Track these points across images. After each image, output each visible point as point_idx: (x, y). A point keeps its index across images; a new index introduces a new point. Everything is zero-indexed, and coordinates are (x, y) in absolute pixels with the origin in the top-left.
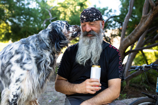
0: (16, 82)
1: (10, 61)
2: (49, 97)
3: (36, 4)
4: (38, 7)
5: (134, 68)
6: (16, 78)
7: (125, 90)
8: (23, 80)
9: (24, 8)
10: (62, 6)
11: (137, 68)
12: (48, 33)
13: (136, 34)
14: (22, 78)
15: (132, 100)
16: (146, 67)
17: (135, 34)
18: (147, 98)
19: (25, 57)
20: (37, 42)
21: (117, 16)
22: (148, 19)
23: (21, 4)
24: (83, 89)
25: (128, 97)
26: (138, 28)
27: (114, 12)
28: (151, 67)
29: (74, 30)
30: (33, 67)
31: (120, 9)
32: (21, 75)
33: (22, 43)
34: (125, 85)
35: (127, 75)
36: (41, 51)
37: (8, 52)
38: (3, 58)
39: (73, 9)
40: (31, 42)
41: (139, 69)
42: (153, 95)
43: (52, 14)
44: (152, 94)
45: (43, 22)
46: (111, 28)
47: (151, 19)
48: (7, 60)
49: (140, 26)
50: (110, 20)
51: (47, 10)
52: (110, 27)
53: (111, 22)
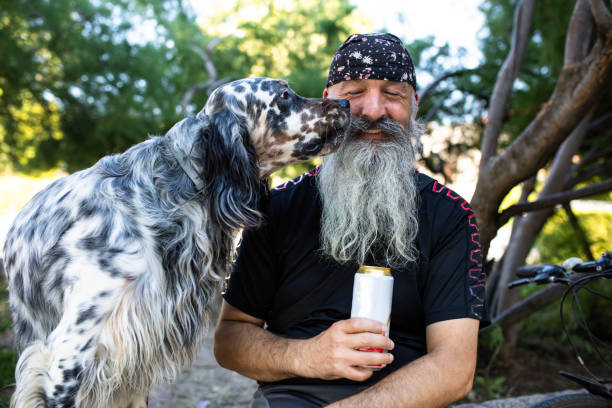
0: (80, 321)
1: (61, 243)
2: (197, 391)
3: (156, 28)
4: (162, 40)
5: (532, 274)
6: (81, 305)
7: (500, 364)
8: (109, 314)
9: (109, 44)
10: (257, 37)
11: (542, 273)
12: (194, 133)
13: (541, 140)
14: (104, 306)
15: (524, 401)
16: (577, 268)
17: (536, 140)
18: (586, 395)
19: (119, 225)
20: (159, 169)
21: (470, 72)
22: (588, 77)
23: (98, 30)
24: (322, 362)
25: (511, 390)
26: (548, 115)
27: (460, 57)
28: (599, 268)
30: (149, 267)
31: (481, 45)
32: (103, 294)
33: (106, 175)
34: (498, 342)
35: (507, 304)
37: (52, 211)
39: (301, 48)
40: (138, 170)
41: (552, 278)
42: (607, 382)
43: (216, 65)
44: (601, 380)
45: (181, 98)
46: (447, 120)
47: (597, 80)
49: (555, 107)
50: (443, 85)
51: (197, 50)
52: (441, 114)
53: (447, 94)
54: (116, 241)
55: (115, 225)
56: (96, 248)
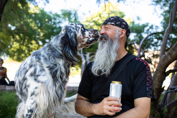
0: (31, 96)
1: (25, 76)
6: (31, 91)
8: (38, 94)
12: (60, 39)
14: (37, 91)
17: (176, 49)
20: (49, 51)
24: (101, 110)
27: (156, 29)
29: (91, 35)
30: (48, 79)
32: (36, 88)
34: (166, 112)
36: (54, 60)
37: (23, 68)
38: (19, 75)
40: (42, 53)
46: (153, 48)
48: (23, 76)
52: (151, 46)
54: (38, 73)
55: (37, 69)
56: (33, 76)
